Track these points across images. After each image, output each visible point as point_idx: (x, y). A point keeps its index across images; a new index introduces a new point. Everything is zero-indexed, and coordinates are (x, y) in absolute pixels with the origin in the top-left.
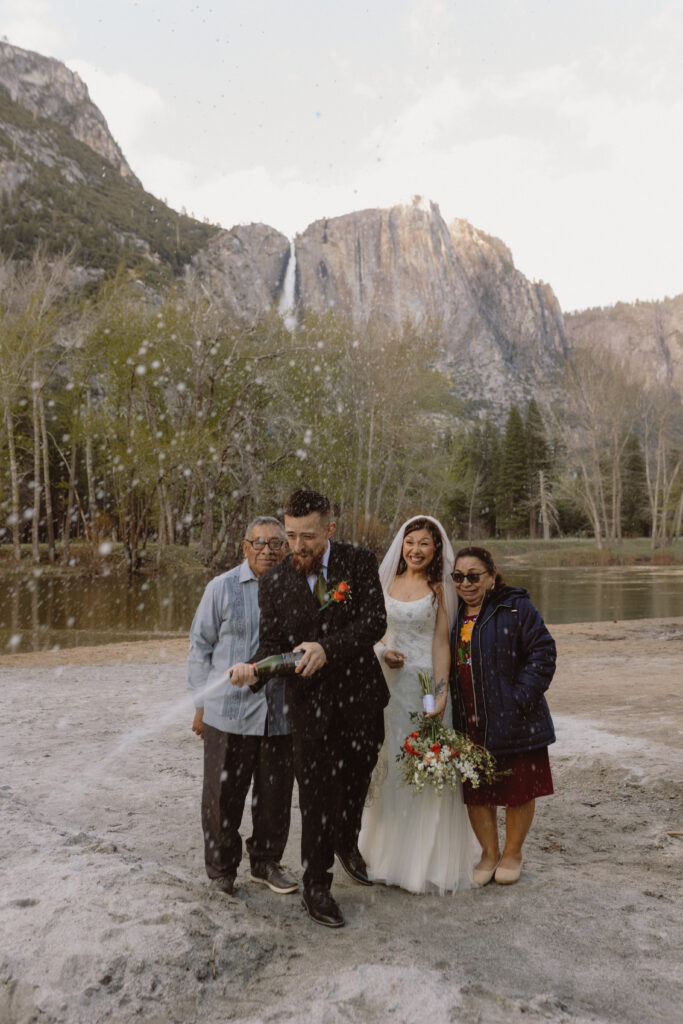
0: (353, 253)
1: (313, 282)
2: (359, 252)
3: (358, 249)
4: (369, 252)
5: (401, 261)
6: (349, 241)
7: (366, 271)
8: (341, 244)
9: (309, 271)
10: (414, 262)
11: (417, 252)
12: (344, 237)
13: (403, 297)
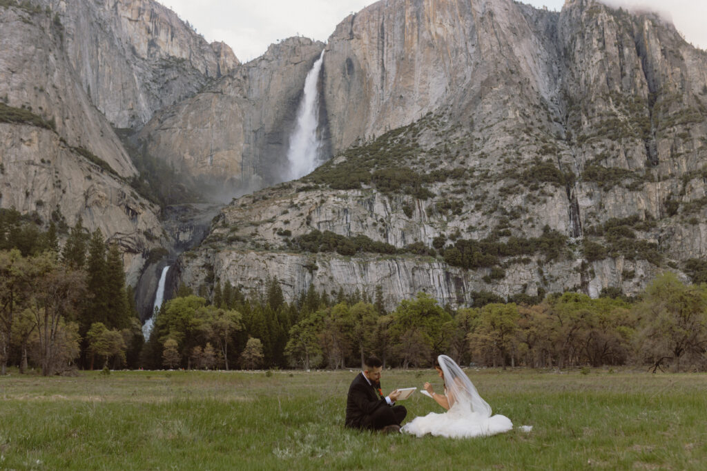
0: (375, 41)
1: (339, 81)
2: (383, 38)
3: (382, 36)
4: (393, 35)
5: (425, 35)
6: (372, 29)
7: (390, 55)
8: (364, 35)
9: (335, 71)
10: (440, 31)
11: (441, 20)
12: (366, 26)
13: (425, 73)
